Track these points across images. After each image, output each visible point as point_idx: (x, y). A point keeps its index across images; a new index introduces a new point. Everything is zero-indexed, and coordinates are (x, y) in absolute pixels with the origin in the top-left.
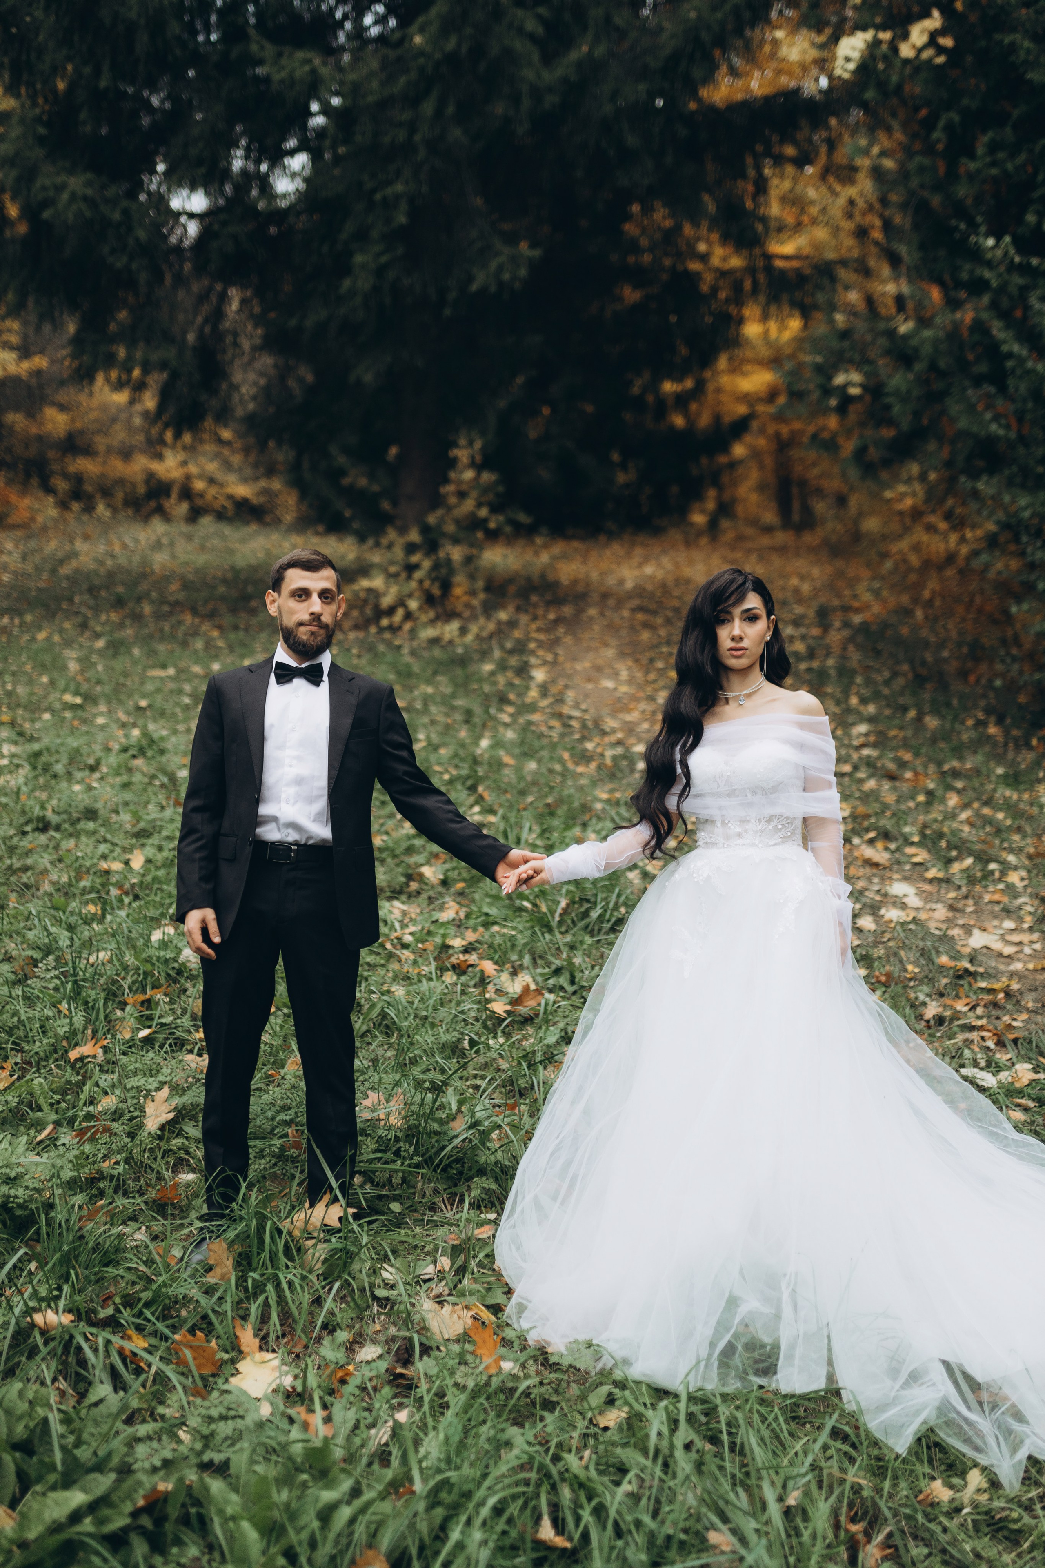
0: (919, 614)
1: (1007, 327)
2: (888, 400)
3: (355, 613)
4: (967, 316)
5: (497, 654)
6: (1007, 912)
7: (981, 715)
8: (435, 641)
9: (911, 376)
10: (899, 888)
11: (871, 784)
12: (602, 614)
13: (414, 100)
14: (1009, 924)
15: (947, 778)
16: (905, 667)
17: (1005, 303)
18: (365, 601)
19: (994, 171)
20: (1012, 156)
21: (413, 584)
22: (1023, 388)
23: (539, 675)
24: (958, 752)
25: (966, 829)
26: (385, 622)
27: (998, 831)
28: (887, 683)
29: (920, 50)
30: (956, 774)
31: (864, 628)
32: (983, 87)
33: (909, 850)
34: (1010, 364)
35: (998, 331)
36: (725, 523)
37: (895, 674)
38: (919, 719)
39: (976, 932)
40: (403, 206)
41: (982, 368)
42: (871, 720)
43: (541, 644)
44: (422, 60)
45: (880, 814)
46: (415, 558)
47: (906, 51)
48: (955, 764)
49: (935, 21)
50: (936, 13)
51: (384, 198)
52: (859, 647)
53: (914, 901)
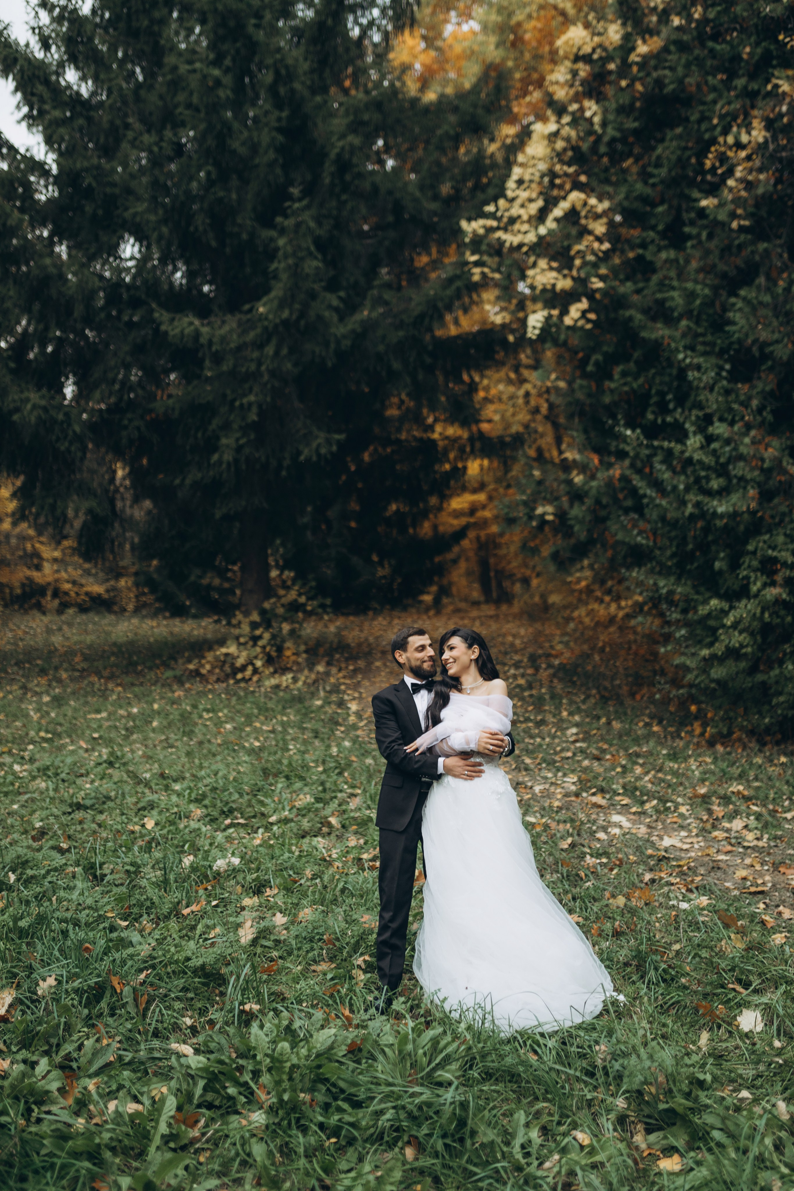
0: (597, 657)
1: (642, 479)
2: (572, 522)
3: (217, 671)
4: (616, 472)
5: (322, 694)
6: (682, 827)
7: (647, 720)
8: (277, 687)
9: (584, 508)
10: (616, 818)
11: (586, 763)
12: (385, 665)
13: (260, 346)
14: (683, 834)
15: (633, 757)
16: (594, 692)
17: (639, 464)
18: (224, 662)
19: (626, 388)
20: (636, 379)
21: (258, 649)
22: (655, 516)
23: (354, 707)
24: (637, 741)
25: (650, 786)
26: (239, 676)
27: (669, 786)
28: (584, 702)
29: (576, 321)
30: (638, 755)
31: (562, 667)
32: (615, 339)
33: (618, 798)
34: (645, 501)
35: (637, 481)
36: (445, 600)
37: (588, 697)
38: (609, 723)
39: (666, 838)
40: (254, 409)
41: (629, 503)
42: (577, 725)
43: (348, 686)
44: (266, 323)
45: (596, 778)
46: (258, 632)
47: (568, 321)
48: (636, 748)
49: (584, 304)
50: (584, 300)
51: (242, 405)
52: (561, 680)
53: (626, 824)
